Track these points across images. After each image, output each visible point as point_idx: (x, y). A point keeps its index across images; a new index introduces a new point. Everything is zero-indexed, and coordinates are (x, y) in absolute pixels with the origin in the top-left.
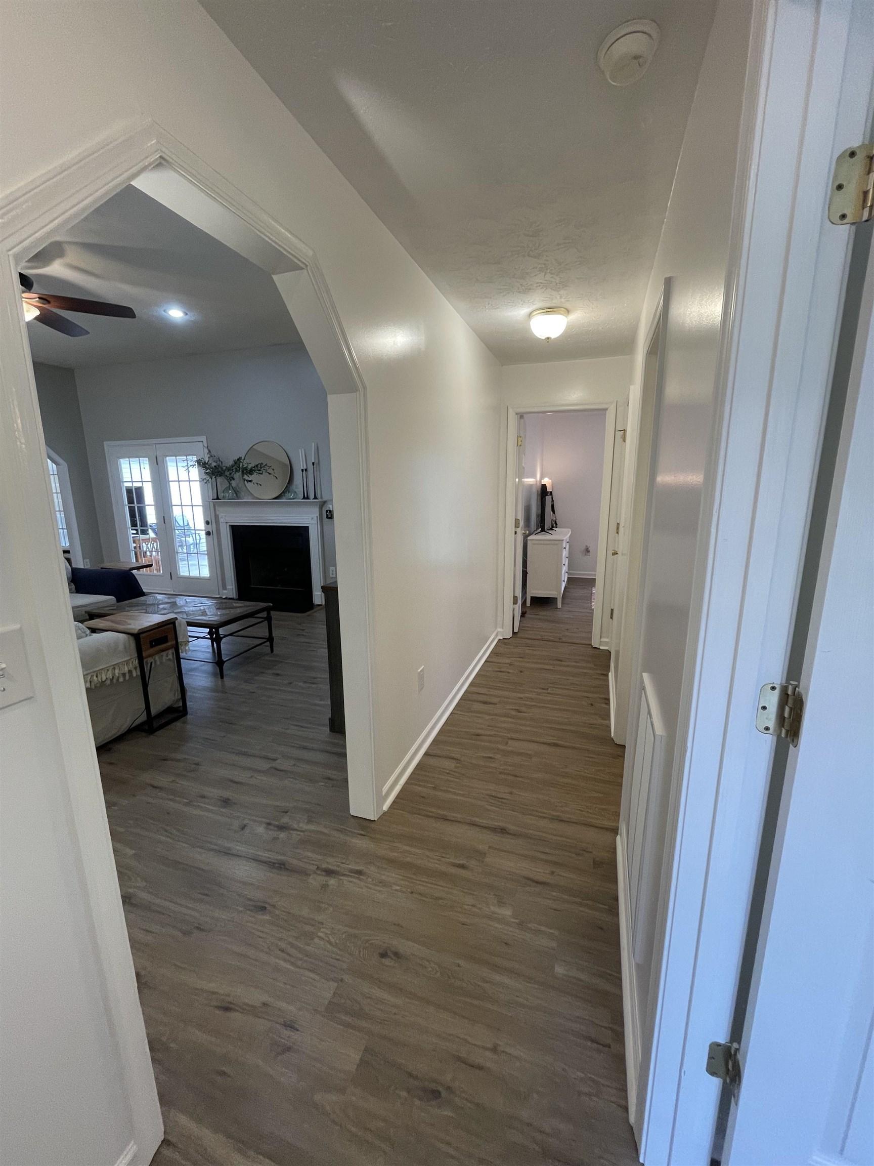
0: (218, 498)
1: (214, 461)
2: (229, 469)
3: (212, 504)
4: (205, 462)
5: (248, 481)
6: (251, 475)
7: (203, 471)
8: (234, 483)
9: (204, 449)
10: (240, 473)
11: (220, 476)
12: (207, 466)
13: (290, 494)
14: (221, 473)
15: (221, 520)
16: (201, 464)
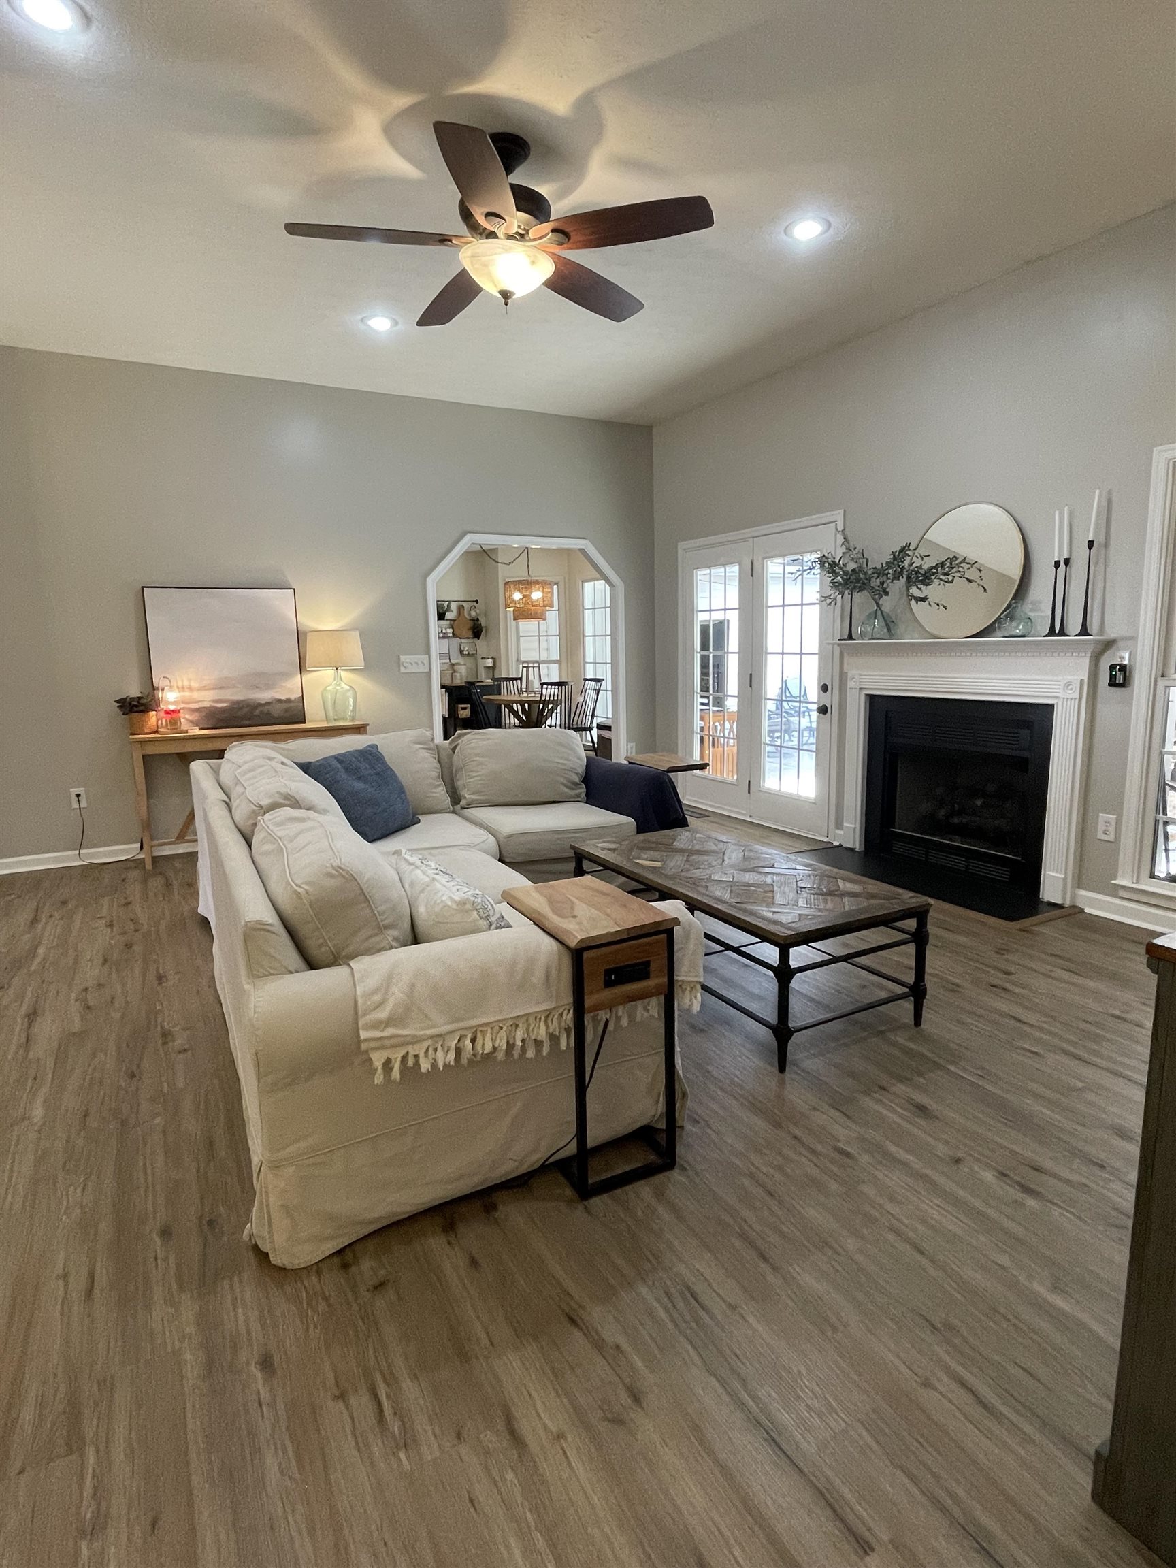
0: (850, 638)
1: (853, 559)
2: (881, 572)
3: (837, 650)
4: (834, 562)
5: (918, 599)
6: (928, 584)
7: (828, 579)
8: (887, 603)
9: (836, 534)
10: (903, 580)
11: (861, 589)
12: (837, 570)
13: (1014, 624)
14: (863, 583)
15: (851, 684)
16: (829, 565)
